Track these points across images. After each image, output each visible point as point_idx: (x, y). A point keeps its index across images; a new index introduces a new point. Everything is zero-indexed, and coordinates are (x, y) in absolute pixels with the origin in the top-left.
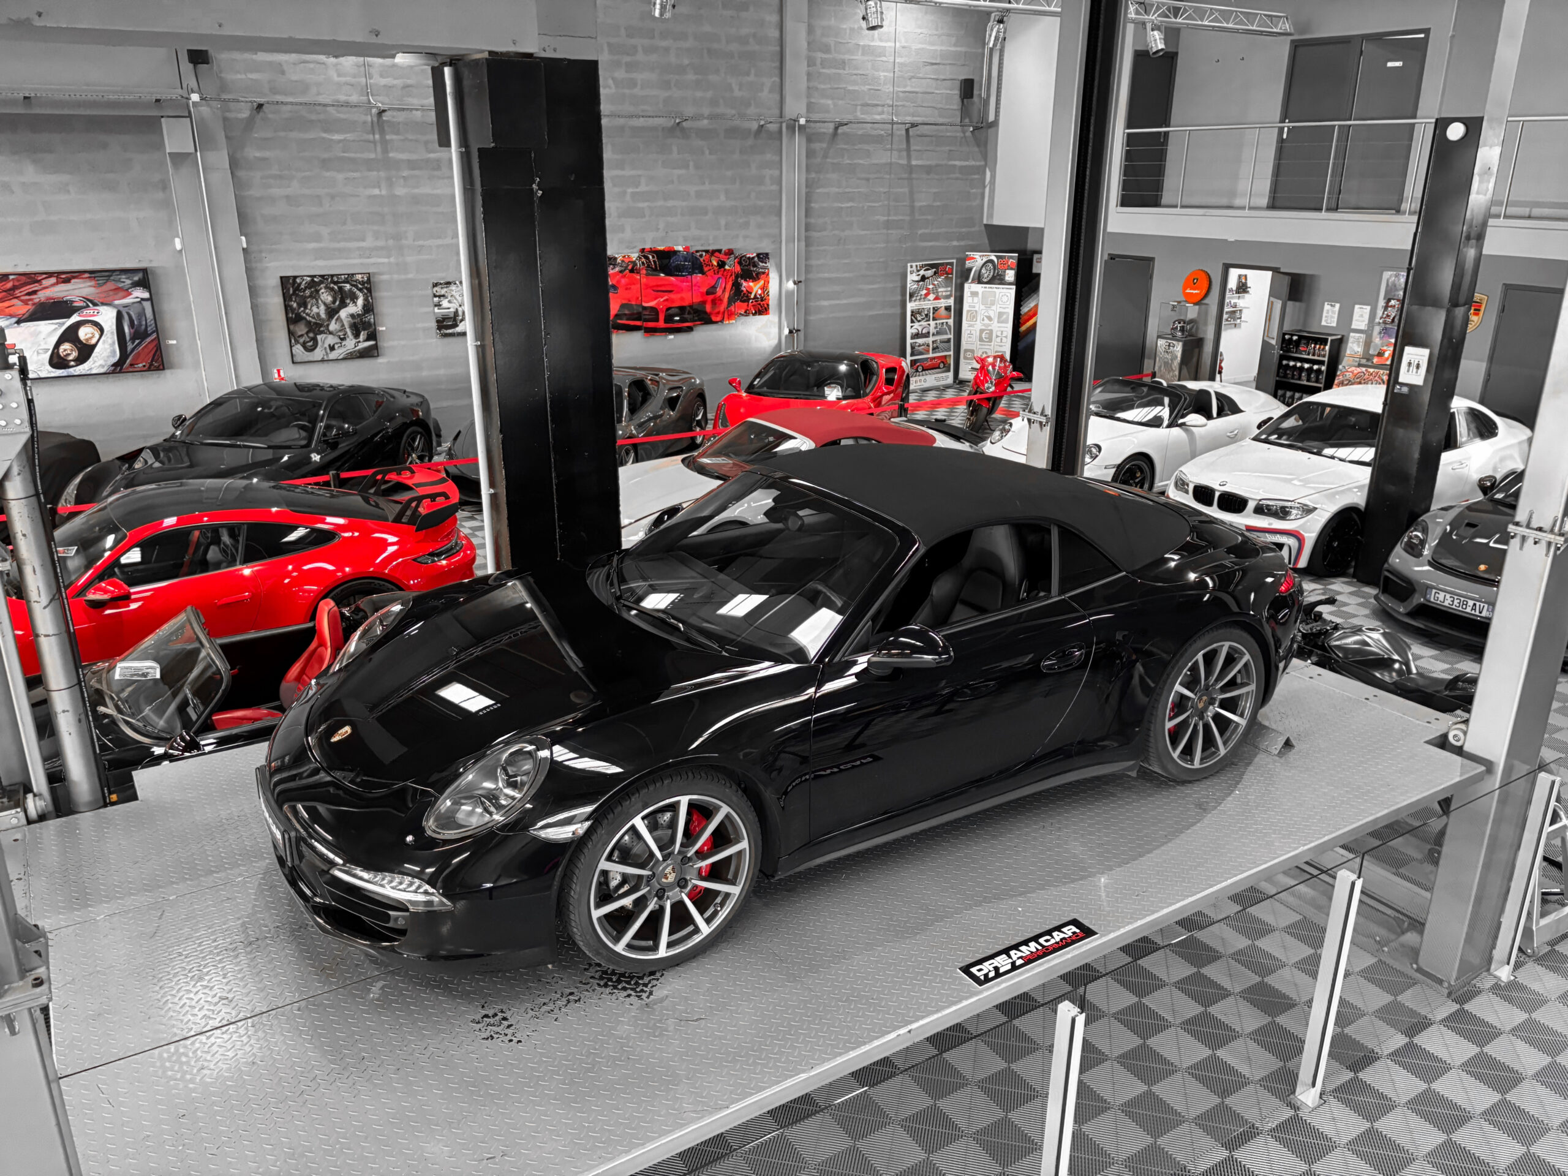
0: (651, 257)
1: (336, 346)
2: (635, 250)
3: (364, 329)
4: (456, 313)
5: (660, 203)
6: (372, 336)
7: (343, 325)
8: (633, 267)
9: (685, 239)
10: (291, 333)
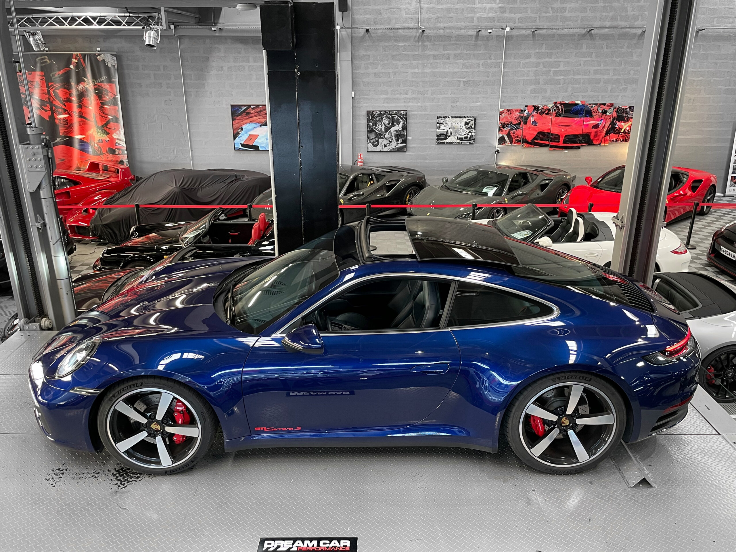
0: (560, 107)
1: (387, 145)
2: (551, 103)
3: (401, 138)
4: (447, 132)
5: (570, 77)
6: (404, 141)
7: (392, 135)
8: (548, 112)
9: (583, 98)
10: (368, 137)
